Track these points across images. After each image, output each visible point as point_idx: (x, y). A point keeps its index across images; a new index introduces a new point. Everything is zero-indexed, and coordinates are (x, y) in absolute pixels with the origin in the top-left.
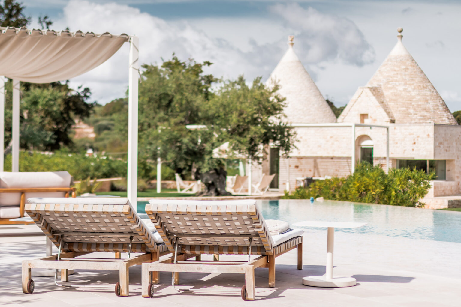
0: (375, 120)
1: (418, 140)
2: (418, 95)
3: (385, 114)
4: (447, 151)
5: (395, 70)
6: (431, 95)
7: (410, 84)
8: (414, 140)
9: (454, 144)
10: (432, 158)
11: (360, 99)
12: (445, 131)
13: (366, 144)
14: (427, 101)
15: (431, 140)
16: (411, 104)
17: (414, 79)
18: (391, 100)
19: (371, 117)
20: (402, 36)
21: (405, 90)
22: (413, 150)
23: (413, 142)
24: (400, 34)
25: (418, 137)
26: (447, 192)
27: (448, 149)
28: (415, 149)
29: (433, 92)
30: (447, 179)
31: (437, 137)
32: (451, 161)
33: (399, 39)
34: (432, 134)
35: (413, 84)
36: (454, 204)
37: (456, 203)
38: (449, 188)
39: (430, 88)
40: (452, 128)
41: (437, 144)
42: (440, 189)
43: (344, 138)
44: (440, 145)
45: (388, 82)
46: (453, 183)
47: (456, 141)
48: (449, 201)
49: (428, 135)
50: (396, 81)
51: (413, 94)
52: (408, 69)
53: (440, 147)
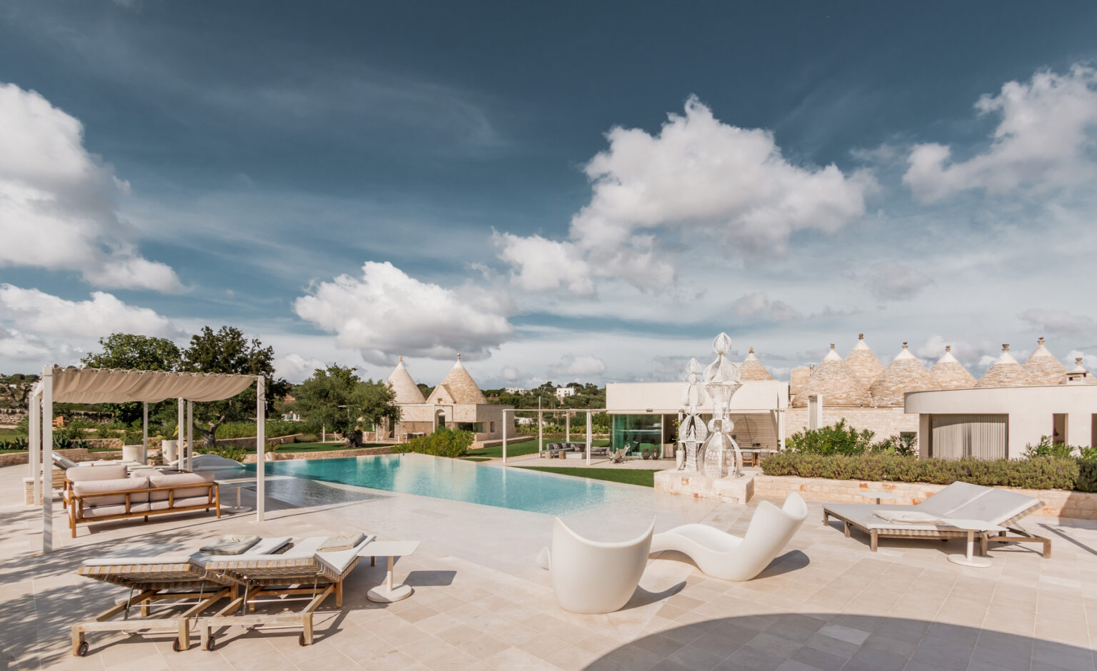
0: (446, 402)
1: (468, 413)
3: (451, 399)
4: (483, 418)
5: (456, 376)
6: (475, 389)
7: (464, 383)
8: (466, 412)
10: (475, 422)
13: (441, 414)
15: (475, 413)
16: (464, 393)
17: (466, 380)
18: (454, 391)
19: (444, 400)
21: (461, 386)
23: (466, 414)
25: (468, 411)
28: (466, 418)
31: (478, 412)
32: (485, 423)
34: (475, 409)
41: (478, 415)
42: (479, 438)
43: (429, 411)
45: (453, 382)
46: (486, 434)
47: (489, 413)
50: (457, 382)
51: (466, 388)
52: (462, 375)
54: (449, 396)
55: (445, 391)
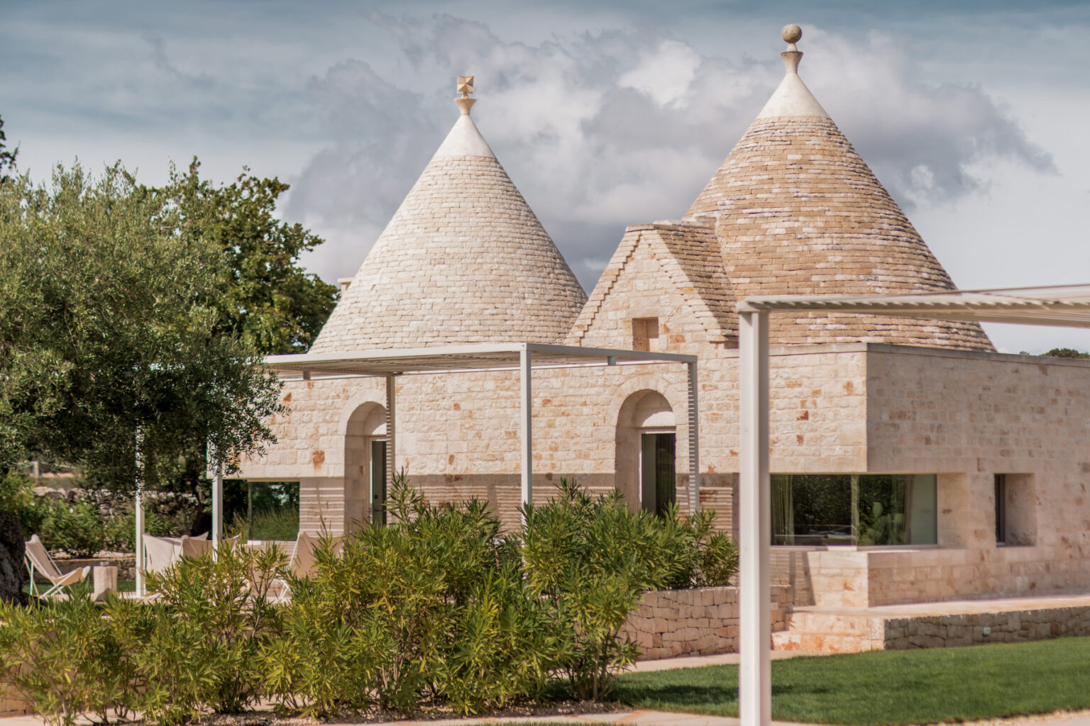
0: (679, 339)
1: (815, 403)
2: (837, 249)
3: (708, 317)
4: (928, 441)
5: (766, 168)
6: (887, 251)
7: (810, 215)
8: (803, 403)
9: (963, 418)
10: (862, 468)
11: (630, 268)
12: (920, 371)
13: (656, 421)
14: (867, 271)
15: (858, 404)
16: (808, 280)
17: (828, 195)
18: (741, 269)
19: (667, 330)
20: (798, 55)
21: (791, 232)
22: (800, 439)
23: (799, 412)
24: (790, 47)
25: (816, 393)
26: (931, 588)
27: (933, 436)
28: (807, 436)
29: (896, 238)
30: (941, 541)
31: (880, 392)
33: (789, 65)
34: (860, 382)
35: (821, 213)
36: (914, 634)
37: (923, 629)
38: (938, 574)
39: (885, 226)
40: (949, 363)
41: (885, 417)
42: (896, 578)
43: (585, 404)
44: (897, 421)
47: (970, 406)
48: (889, 625)
49: (849, 386)
50: (765, 204)
51: (819, 246)
52: (810, 162)
53: (896, 427)
54: (698, 302)
55: (672, 263)
